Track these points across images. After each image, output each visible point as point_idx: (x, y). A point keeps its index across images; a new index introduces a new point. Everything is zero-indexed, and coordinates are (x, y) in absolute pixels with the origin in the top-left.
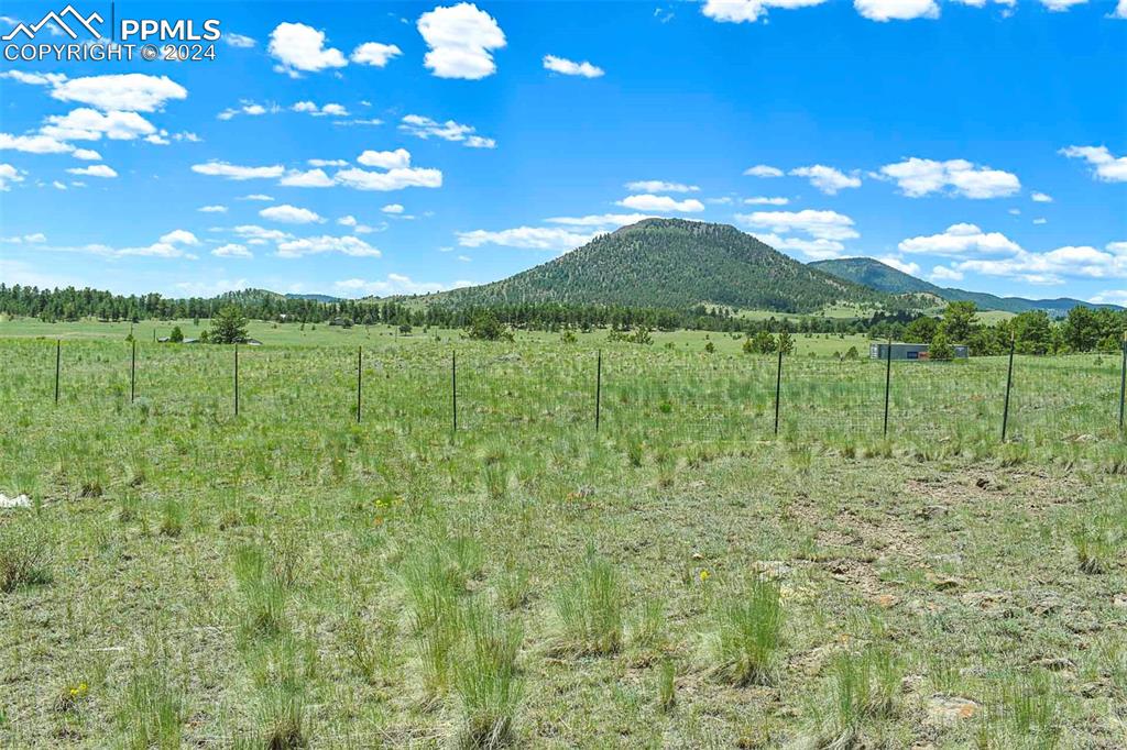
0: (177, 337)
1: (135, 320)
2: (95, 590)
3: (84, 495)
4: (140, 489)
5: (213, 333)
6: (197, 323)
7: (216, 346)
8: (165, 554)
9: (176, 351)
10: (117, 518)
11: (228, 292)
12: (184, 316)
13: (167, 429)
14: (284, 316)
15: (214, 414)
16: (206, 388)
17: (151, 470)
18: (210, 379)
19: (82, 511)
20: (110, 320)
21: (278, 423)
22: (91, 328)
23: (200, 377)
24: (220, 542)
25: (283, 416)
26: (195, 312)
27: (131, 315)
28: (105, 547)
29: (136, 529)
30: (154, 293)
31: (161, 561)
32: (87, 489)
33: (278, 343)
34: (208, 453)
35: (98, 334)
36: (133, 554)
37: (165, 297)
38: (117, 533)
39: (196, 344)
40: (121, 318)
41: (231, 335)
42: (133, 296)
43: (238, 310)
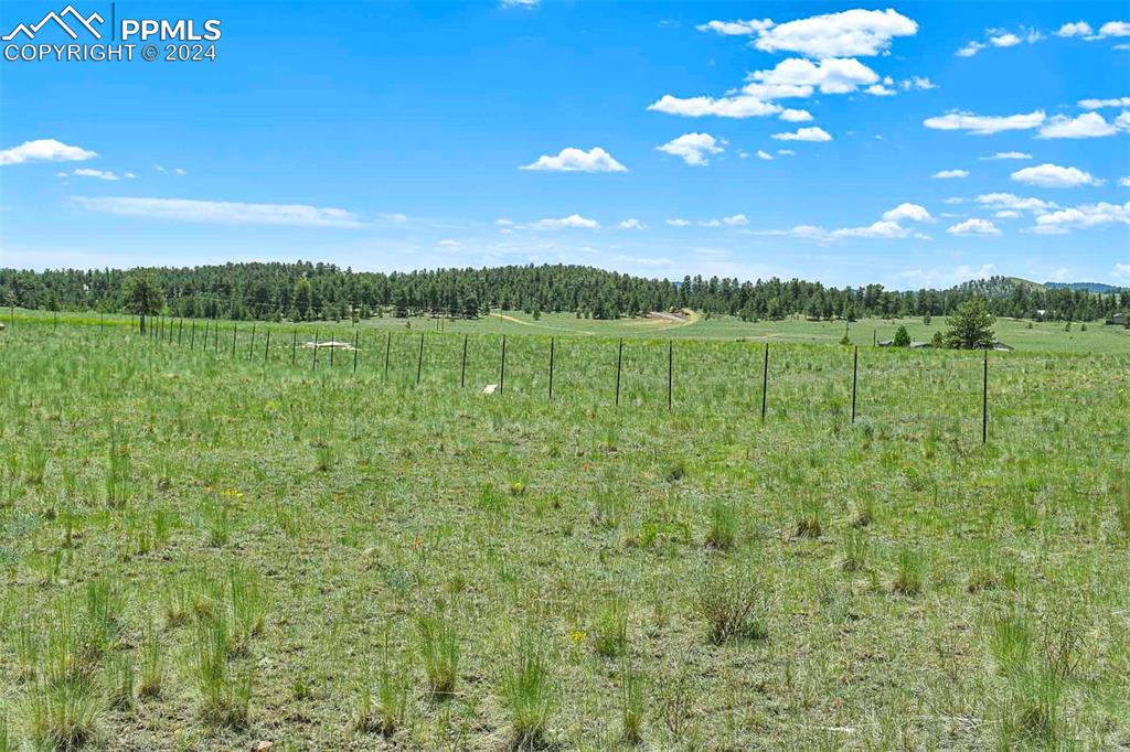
0: (902, 340)
1: (851, 318)
2: (817, 653)
3: (799, 534)
4: (865, 532)
5: (950, 334)
6: (928, 322)
7: (956, 351)
8: (900, 617)
9: (903, 358)
10: (841, 568)
11: (968, 280)
12: (912, 313)
13: (896, 458)
14: (1042, 312)
15: (956, 441)
16: (943, 406)
17: (879, 508)
18: (948, 395)
19: (798, 554)
20: (822, 318)
21: (1041, 456)
22: (798, 328)
23: (935, 391)
24: (970, 608)
25: (1047, 446)
26: (926, 309)
27: (846, 312)
28: (827, 601)
29: (864, 582)
30: (875, 284)
31: (896, 624)
32: (803, 528)
33: (1037, 349)
34: (951, 490)
35: (807, 336)
36: (860, 613)
37: (888, 288)
38: (841, 584)
39: (927, 350)
40: (834, 316)
41: (972, 337)
42: (849, 288)
43: (982, 304)
